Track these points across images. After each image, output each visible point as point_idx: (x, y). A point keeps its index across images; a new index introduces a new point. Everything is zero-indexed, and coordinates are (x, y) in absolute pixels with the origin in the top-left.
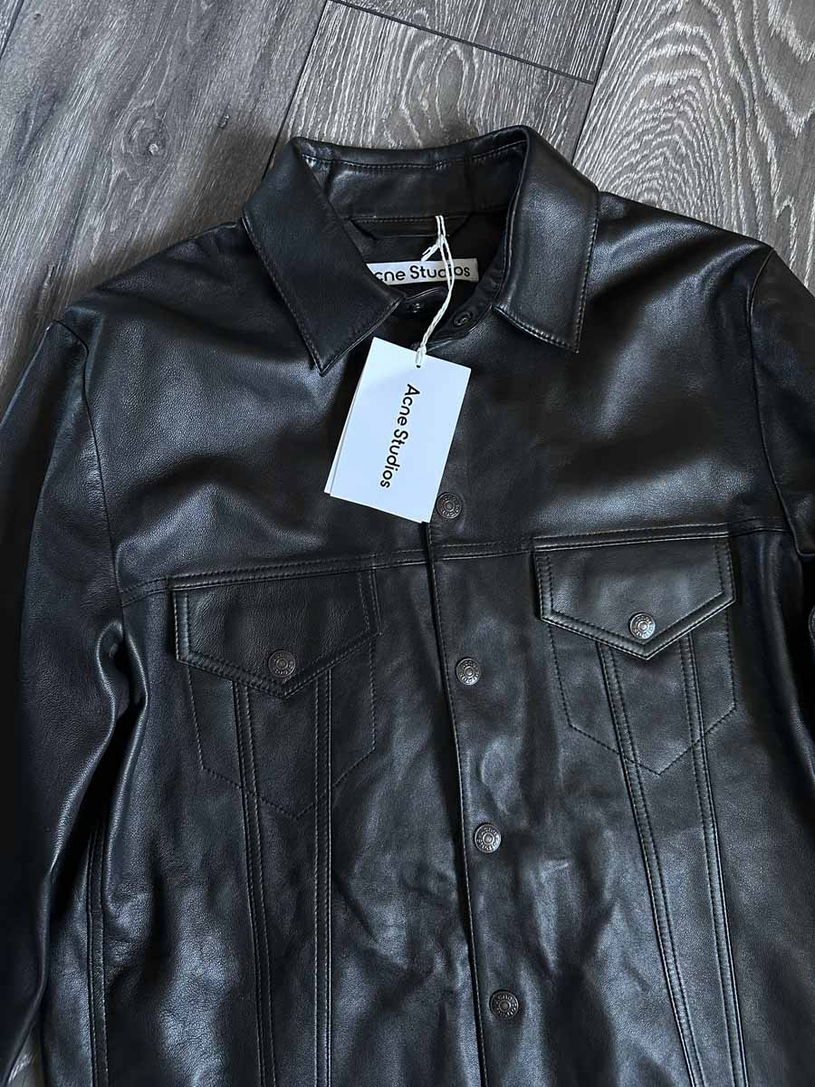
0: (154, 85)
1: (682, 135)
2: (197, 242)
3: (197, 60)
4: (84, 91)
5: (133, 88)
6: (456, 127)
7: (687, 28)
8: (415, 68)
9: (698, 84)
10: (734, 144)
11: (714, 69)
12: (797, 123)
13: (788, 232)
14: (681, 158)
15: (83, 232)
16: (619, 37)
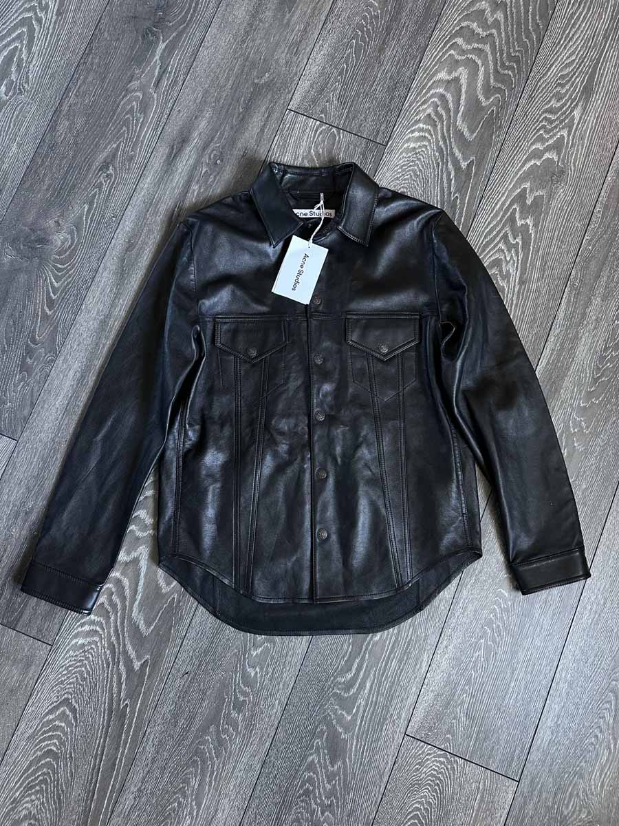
0: (220, 138)
1: (418, 167)
2: (233, 198)
3: (237, 130)
4: (195, 139)
5: (212, 140)
6: (332, 160)
7: (424, 126)
8: (319, 136)
9: (426, 148)
10: (438, 171)
11: (433, 142)
12: (464, 165)
13: (456, 205)
14: (418, 176)
15: (190, 191)
16: (397, 128)
